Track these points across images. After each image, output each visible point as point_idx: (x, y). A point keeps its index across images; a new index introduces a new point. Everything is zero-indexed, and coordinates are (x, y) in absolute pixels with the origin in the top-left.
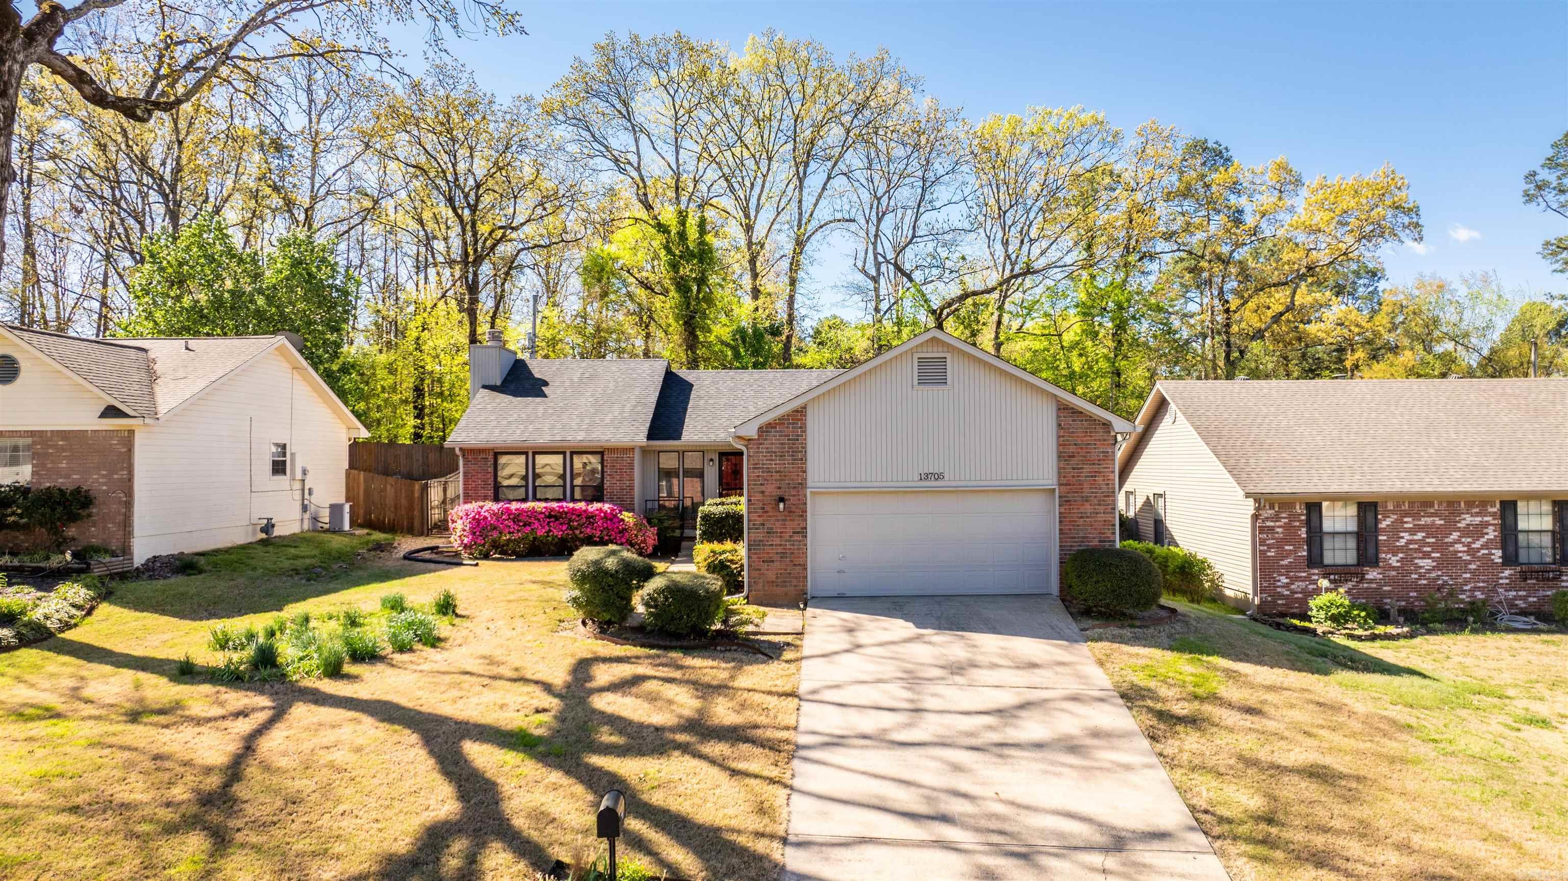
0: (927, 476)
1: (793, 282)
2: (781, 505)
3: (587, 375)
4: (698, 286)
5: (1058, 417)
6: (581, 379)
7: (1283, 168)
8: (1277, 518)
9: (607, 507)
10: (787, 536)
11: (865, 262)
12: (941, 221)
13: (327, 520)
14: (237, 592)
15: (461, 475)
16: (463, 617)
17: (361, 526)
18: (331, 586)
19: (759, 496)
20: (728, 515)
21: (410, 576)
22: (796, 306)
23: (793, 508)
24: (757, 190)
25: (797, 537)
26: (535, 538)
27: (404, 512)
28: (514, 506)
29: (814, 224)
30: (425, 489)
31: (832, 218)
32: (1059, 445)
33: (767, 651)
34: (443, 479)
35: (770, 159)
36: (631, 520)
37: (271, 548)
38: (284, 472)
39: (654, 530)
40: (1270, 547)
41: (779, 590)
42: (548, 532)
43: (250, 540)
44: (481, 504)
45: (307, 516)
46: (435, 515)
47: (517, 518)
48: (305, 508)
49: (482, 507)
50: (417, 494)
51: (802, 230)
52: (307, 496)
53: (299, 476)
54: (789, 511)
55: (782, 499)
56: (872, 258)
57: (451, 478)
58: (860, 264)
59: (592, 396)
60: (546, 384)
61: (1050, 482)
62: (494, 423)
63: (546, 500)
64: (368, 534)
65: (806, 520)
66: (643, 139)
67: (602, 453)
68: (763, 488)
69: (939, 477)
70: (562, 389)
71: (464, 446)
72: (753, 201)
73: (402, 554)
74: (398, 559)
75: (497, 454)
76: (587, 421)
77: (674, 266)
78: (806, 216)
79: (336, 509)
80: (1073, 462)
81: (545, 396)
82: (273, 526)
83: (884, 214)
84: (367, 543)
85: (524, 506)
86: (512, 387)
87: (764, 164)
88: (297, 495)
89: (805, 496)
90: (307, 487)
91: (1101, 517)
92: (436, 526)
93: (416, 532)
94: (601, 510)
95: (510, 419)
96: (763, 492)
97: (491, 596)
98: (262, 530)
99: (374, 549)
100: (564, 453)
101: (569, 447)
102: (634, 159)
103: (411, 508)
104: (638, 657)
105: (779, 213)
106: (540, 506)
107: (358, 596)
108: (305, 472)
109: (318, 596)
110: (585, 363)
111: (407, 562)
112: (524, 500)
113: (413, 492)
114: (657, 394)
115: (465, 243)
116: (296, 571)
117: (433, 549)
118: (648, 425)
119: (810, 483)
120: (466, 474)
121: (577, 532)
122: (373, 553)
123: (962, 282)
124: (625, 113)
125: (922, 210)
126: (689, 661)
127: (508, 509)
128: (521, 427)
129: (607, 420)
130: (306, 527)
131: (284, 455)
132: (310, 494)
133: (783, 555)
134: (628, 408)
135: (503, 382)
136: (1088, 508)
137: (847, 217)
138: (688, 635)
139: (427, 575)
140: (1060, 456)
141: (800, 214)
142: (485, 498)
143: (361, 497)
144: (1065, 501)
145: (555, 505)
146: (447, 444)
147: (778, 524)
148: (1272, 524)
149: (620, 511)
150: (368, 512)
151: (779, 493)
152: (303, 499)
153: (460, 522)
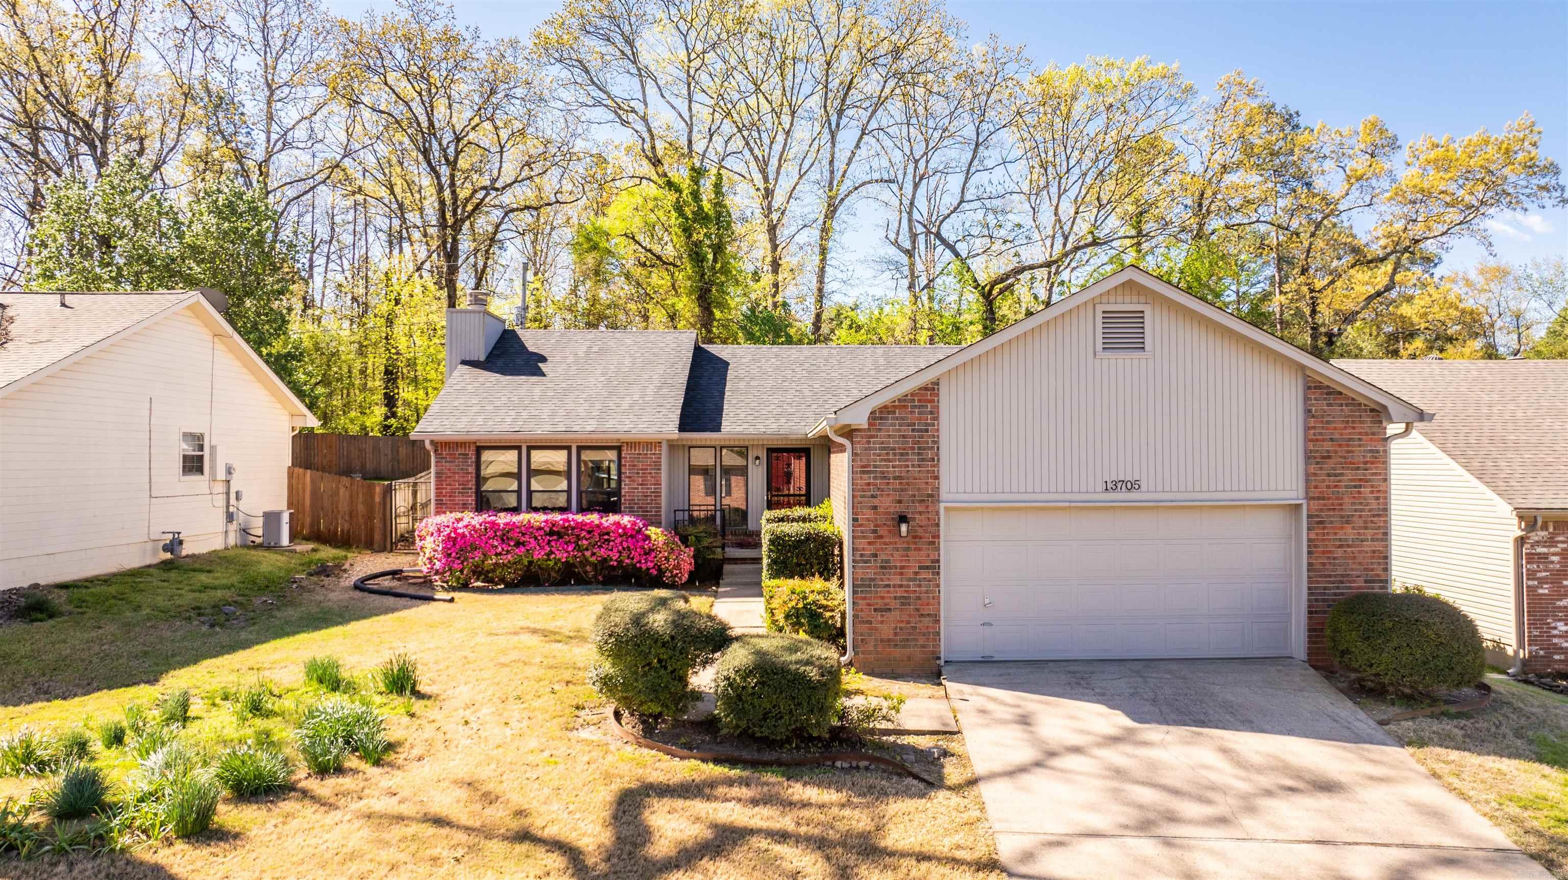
0: (1115, 486)
1: (823, 251)
2: (904, 528)
3: (595, 349)
4: (715, 255)
5: (1306, 399)
6: (587, 353)
7: (1377, 128)
8: (1551, 542)
9: (626, 520)
10: (910, 573)
11: (898, 234)
12: (995, 182)
13: (260, 532)
14: (96, 648)
15: (433, 475)
16: (429, 697)
17: (307, 539)
18: (243, 635)
19: (869, 514)
20: (809, 538)
21: (358, 618)
22: (826, 280)
23: (920, 532)
24: (778, 147)
25: (924, 575)
26: (530, 563)
27: (361, 520)
28: (503, 519)
29: (848, 184)
30: (388, 492)
31: (868, 178)
32: (1307, 440)
33: (916, 769)
34: (411, 480)
35: (793, 113)
36: (661, 539)
37: (173, 575)
38: (200, 470)
39: (691, 551)
40: (1542, 581)
41: (898, 653)
42: (548, 555)
43: (148, 561)
44: (459, 515)
45: (233, 527)
46: (402, 524)
47: (506, 535)
48: (230, 517)
49: (459, 520)
50: (377, 499)
51: (834, 192)
52: (233, 501)
53: (221, 475)
54: (914, 536)
55: (903, 519)
56: (907, 229)
57: (421, 477)
58: (892, 236)
59: (603, 374)
60: (543, 359)
61: (1293, 494)
62: (476, 409)
63: (545, 509)
64: (314, 550)
65: (938, 549)
66: (650, 83)
67: (619, 449)
68: (876, 502)
69: (1133, 486)
70: (564, 366)
71: (436, 438)
72: (774, 162)
73: (354, 579)
74: (346, 589)
75: (479, 449)
76: (598, 406)
77: (687, 231)
78: (838, 175)
79: (271, 518)
80: (1330, 464)
81: (543, 375)
82: (181, 543)
83: (921, 179)
84: (309, 563)
85: (516, 519)
86: (500, 363)
87: (786, 120)
88: (220, 501)
89: (938, 513)
90: (233, 491)
91: (1368, 546)
92: (403, 538)
93: (376, 546)
94: (618, 524)
95: (498, 403)
96: (875, 508)
97: (471, 656)
98: (166, 548)
99: (318, 573)
100: (568, 448)
101: (576, 441)
102: (639, 107)
103: (370, 517)
104: (712, 784)
105: (801, 177)
106: (539, 519)
107: (276, 656)
108: (229, 471)
109: (215, 656)
110: (592, 334)
111: (358, 594)
112: (516, 510)
113: (372, 496)
114: (687, 372)
115: (442, 202)
116: (198, 610)
117: (395, 574)
118: (679, 412)
119: (944, 495)
120: (438, 475)
121: (588, 554)
122: (314, 578)
123: (1017, 255)
124: (629, 53)
125: (973, 170)
126: (799, 791)
127: (493, 524)
128: (513, 413)
129: (625, 405)
130: (232, 540)
131: (201, 448)
132: (238, 498)
133: (904, 601)
134: (651, 390)
135: (488, 357)
136: (1349, 533)
137: (886, 177)
138: (788, 741)
139: (382, 618)
140: (1309, 457)
141: (832, 172)
142: (464, 507)
143: (308, 502)
144: (1316, 521)
145: (557, 517)
146: (413, 435)
147: (897, 555)
148: (1545, 550)
149: (645, 526)
150: (315, 522)
151: (900, 509)
152: (228, 507)
153: (429, 539)
